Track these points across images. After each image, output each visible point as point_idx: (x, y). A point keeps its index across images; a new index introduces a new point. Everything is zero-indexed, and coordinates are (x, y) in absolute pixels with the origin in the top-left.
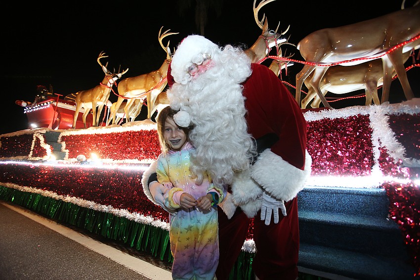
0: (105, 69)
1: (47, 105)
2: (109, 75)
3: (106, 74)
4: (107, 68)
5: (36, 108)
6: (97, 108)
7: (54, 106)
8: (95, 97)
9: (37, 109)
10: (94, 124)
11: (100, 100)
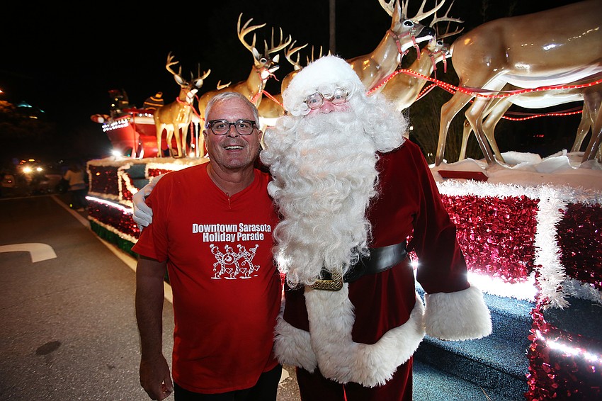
0: (178, 79)
1: (124, 123)
2: (186, 87)
3: (182, 86)
4: (182, 76)
5: (114, 125)
6: (181, 130)
7: (132, 124)
8: (174, 119)
9: (116, 127)
10: (180, 155)
11: (181, 121)
